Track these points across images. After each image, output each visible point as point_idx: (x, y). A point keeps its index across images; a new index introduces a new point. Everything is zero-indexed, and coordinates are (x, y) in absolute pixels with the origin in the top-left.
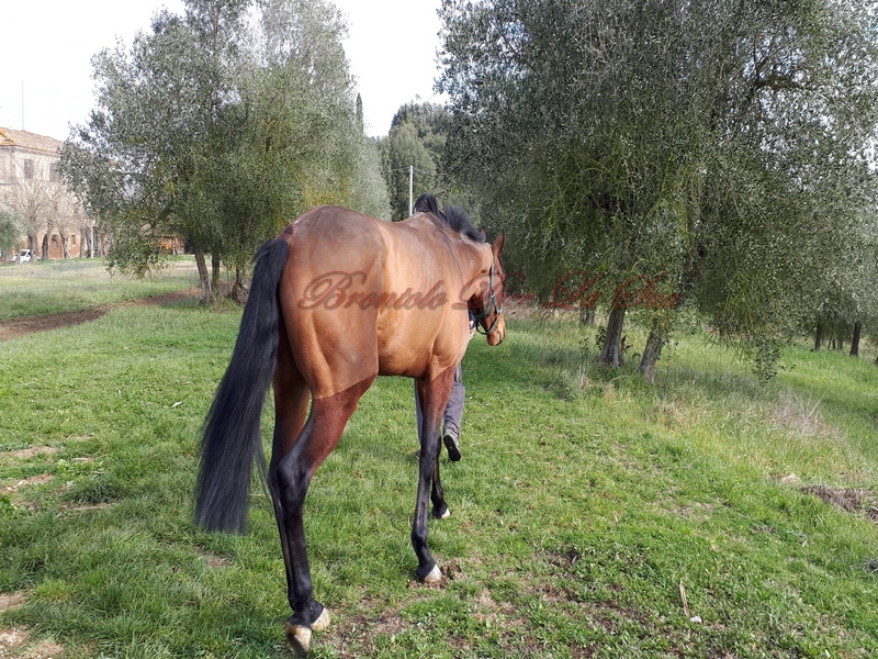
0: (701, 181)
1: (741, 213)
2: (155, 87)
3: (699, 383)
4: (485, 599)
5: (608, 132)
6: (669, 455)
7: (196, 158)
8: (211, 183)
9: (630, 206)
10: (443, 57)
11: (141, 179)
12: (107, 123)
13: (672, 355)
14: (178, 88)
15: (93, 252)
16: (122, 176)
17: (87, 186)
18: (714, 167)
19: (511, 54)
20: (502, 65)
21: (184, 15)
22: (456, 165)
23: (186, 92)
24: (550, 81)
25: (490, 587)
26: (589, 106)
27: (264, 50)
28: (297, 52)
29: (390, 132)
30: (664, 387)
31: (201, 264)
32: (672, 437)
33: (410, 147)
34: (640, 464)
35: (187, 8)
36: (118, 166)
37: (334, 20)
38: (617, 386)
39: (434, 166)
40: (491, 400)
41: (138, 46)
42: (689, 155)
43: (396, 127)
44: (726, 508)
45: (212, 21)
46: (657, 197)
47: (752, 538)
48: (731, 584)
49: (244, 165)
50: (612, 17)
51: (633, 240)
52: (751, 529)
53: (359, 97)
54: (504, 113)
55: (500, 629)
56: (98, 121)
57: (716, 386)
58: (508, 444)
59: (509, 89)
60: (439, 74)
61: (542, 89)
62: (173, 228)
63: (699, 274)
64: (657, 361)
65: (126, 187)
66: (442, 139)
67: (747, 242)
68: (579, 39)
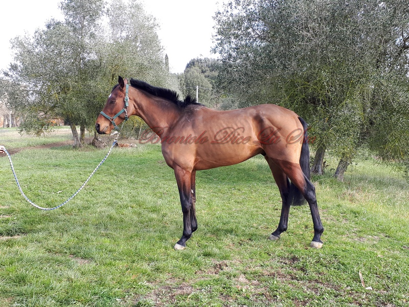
0: (371, 92)
1: (395, 106)
2: (47, 52)
3: (370, 182)
4: (242, 279)
5: (315, 69)
6: (352, 214)
7: (71, 83)
8: (79, 94)
9: (328, 102)
10: (216, 37)
11: (39, 93)
12: (19, 69)
13: (353, 169)
14: (60, 53)
15: (10, 125)
16: (28, 91)
17: (7, 96)
18: (379, 85)
19: (257, 36)
20: (251, 41)
21: (64, 21)
22: (224, 85)
23: (65, 54)
24: (280, 47)
25: (245, 274)
26: (303, 58)
27: (110, 35)
28: (130, 36)
29: (185, 71)
30: (349, 184)
31: (74, 130)
32: (354, 206)
33: (197, 77)
34: (335, 219)
35: (66, 17)
36: (25, 87)
37: (152, 22)
38: (321, 183)
39: (211, 86)
40: (245, 189)
41: (37, 34)
42: (364, 80)
43: (189, 69)
44: (387, 238)
45: (80, 23)
46: (344, 99)
47: (403, 252)
48: (390, 272)
49: (99, 86)
50: (317, 18)
51: (330, 118)
52: (402, 248)
53: (166, 56)
54: (253, 62)
55: (251, 292)
56: (14, 68)
57: (380, 183)
58: (255, 209)
59: (255, 52)
60: (214, 46)
61: (275, 51)
62: (57, 114)
63: (370, 133)
64: (345, 172)
65: (30, 96)
66: (216, 74)
67: (399, 119)
68: (297, 29)
